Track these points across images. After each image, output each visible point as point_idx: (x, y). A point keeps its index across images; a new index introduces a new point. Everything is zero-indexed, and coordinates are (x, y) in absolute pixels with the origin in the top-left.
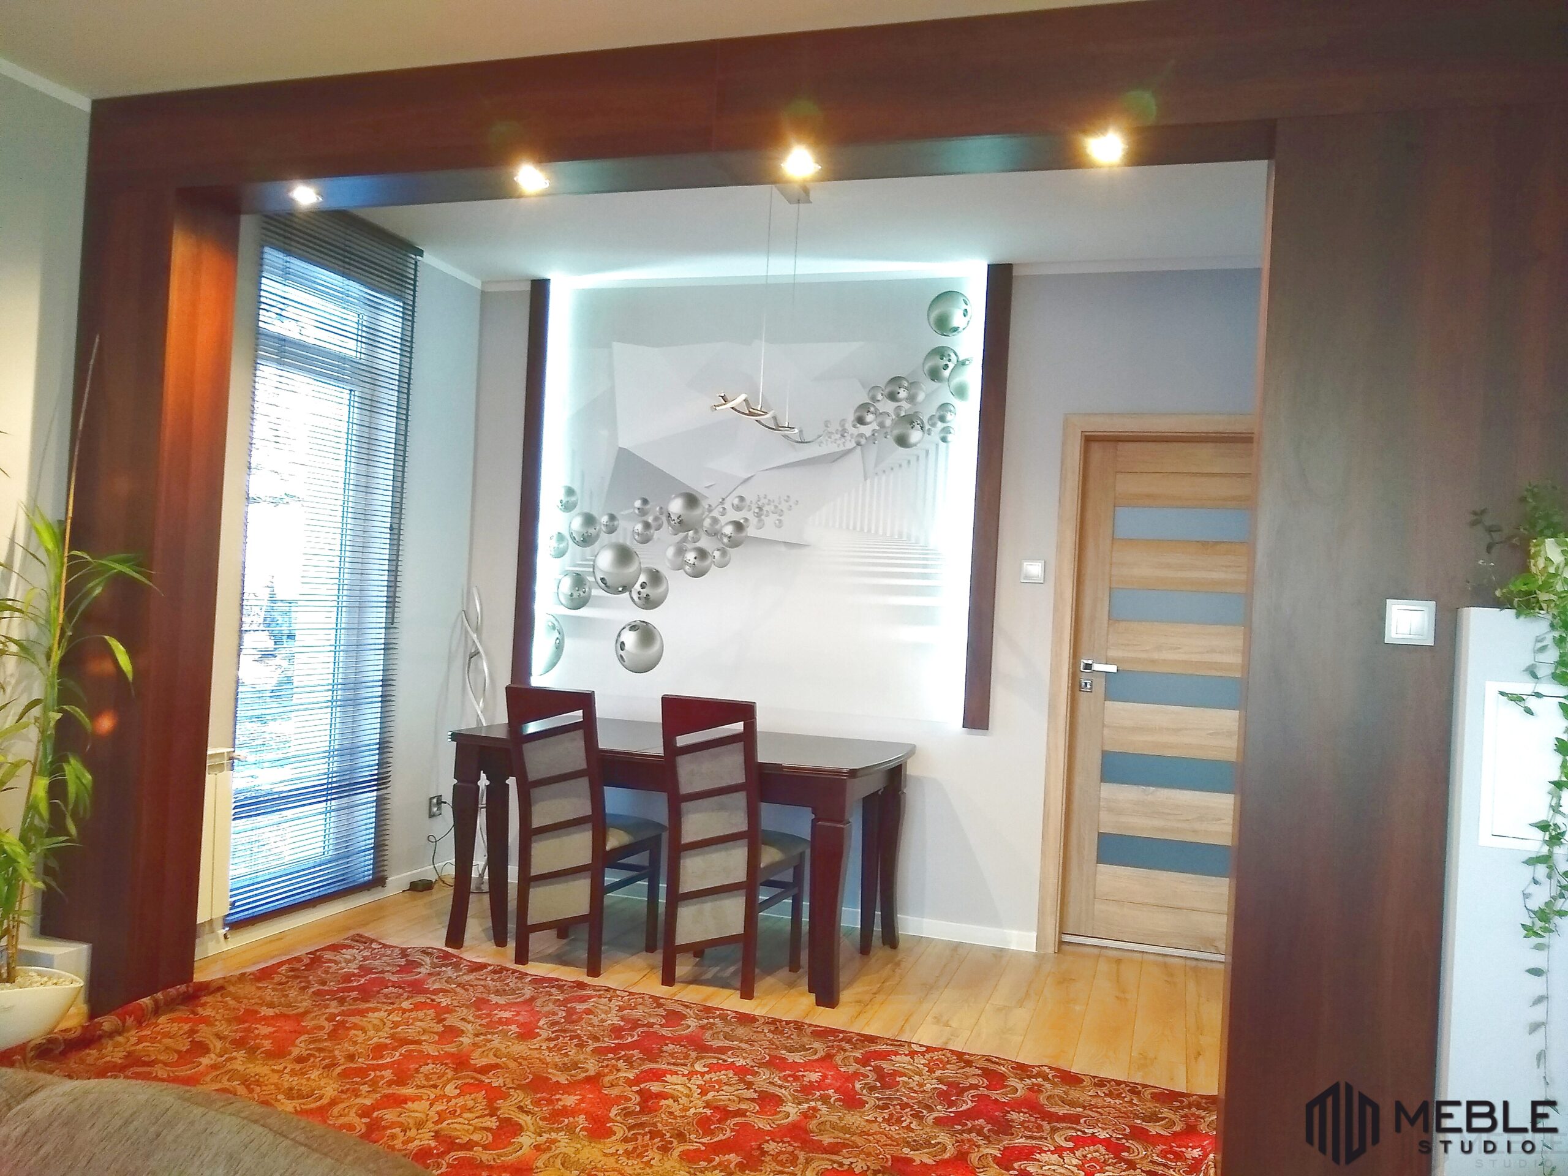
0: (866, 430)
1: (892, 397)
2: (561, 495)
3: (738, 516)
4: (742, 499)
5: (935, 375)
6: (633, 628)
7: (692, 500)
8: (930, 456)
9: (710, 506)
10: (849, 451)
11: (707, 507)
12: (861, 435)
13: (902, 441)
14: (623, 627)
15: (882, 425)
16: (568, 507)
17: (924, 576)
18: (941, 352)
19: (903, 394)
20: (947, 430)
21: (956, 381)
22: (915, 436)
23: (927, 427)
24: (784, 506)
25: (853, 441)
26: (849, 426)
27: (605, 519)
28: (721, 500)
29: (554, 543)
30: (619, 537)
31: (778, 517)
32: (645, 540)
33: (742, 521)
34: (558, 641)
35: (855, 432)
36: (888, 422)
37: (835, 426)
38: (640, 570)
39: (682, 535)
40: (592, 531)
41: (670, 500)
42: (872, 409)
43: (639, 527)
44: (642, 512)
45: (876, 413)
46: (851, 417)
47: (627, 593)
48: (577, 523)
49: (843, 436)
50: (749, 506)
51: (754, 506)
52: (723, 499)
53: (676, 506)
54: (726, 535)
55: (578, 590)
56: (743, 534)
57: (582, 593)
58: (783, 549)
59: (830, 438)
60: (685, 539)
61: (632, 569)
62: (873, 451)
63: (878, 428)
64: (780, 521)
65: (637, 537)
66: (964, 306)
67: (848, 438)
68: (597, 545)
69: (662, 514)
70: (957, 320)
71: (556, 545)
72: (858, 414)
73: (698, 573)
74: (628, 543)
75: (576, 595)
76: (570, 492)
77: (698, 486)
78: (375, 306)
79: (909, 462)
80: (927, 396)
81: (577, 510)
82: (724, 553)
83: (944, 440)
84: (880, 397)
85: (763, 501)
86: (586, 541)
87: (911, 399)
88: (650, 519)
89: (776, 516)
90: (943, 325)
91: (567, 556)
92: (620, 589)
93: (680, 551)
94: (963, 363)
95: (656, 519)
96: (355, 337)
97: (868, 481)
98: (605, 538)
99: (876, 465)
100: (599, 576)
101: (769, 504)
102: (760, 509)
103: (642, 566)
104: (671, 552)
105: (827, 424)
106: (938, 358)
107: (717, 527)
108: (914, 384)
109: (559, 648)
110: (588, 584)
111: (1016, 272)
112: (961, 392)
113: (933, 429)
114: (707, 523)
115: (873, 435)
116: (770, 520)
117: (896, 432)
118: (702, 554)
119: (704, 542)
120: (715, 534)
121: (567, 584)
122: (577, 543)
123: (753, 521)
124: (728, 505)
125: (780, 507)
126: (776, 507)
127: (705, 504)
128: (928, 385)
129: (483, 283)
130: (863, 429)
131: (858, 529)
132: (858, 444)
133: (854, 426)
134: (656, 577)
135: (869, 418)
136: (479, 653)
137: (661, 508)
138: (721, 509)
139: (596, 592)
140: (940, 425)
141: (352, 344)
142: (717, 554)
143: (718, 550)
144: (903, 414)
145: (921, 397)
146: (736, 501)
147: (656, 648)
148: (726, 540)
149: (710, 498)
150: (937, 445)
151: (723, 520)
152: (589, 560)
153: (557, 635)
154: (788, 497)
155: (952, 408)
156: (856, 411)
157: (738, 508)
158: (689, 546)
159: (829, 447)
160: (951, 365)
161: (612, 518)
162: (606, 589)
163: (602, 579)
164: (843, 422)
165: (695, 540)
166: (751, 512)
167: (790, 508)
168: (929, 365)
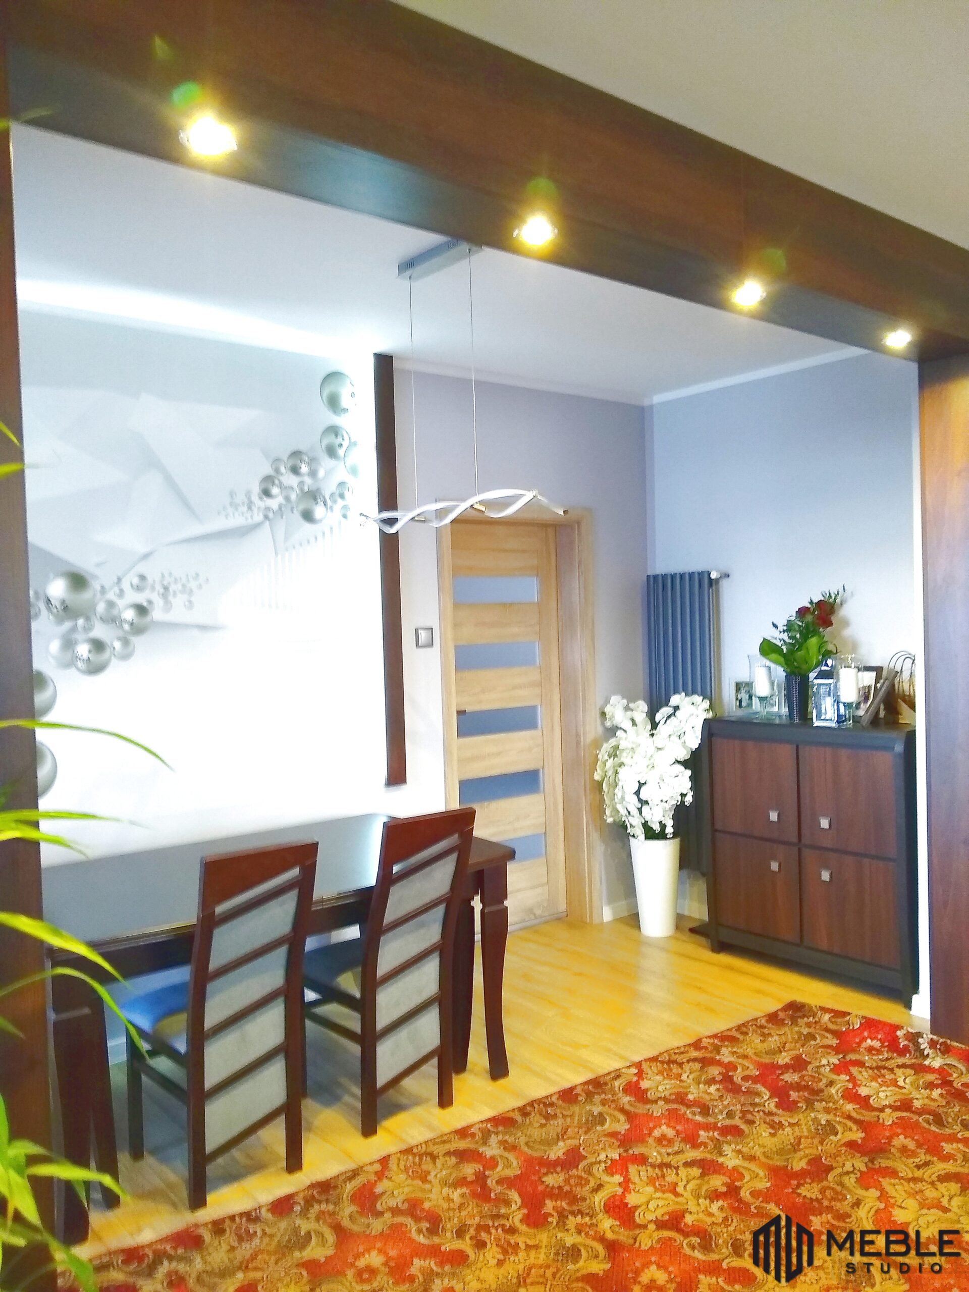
0: (274, 503)
1: (295, 470)
3: (140, 598)
4: (142, 578)
5: (331, 452)
7: (78, 581)
8: (333, 530)
9: (102, 587)
10: (256, 526)
11: (98, 587)
12: (268, 509)
13: (308, 516)
15: (287, 499)
18: (335, 431)
19: (304, 469)
20: (345, 507)
21: (350, 461)
22: (319, 511)
23: (329, 503)
24: (193, 584)
25: (260, 514)
26: (255, 498)
28: (116, 580)
31: (189, 598)
33: (145, 604)
35: (262, 504)
36: (293, 497)
37: (241, 498)
39: (68, 624)
42: (276, 482)
45: (281, 485)
46: (256, 489)
49: (249, 508)
50: (152, 586)
51: (158, 586)
52: (119, 578)
53: (57, 589)
54: (125, 621)
56: (148, 619)
58: (197, 632)
59: (236, 510)
60: (74, 629)
62: (281, 526)
63: (284, 502)
64: (190, 602)
66: (351, 388)
67: (255, 509)
70: (346, 400)
72: (263, 486)
73: (95, 669)
77: (85, 563)
79: (316, 538)
82: (126, 642)
83: (345, 516)
84: (283, 469)
85: (168, 579)
87: (313, 474)
89: (185, 597)
90: (333, 403)
93: (68, 644)
94: (355, 444)
97: (280, 556)
99: (286, 539)
101: (175, 583)
102: (166, 588)
104: (53, 646)
105: (232, 494)
106: (333, 436)
107: (115, 612)
108: (313, 461)
111: (396, 364)
112: (356, 472)
113: (334, 505)
114: (101, 608)
115: (280, 509)
116: (178, 602)
117: (302, 507)
118: (98, 646)
119: (100, 631)
120: (112, 620)
123: (158, 602)
124: (125, 585)
125: (188, 586)
126: (184, 586)
127: (96, 585)
128: (327, 462)
130: (269, 502)
132: (266, 517)
133: (261, 499)
135: (275, 491)
138: (118, 591)
140: (340, 502)
142: (117, 645)
143: (118, 639)
144: (306, 489)
145: (321, 473)
146: (136, 581)
147: (46, 768)
148: (127, 627)
149: (102, 578)
150: (340, 523)
151: (121, 603)
154: (197, 574)
155: (350, 487)
156: (259, 484)
157: (139, 589)
158: (80, 637)
159: (237, 520)
160: (346, 444)
164: (248, 494)
165: (87, 629)
166: (156, 593)
167: (200, 587)
168: (325, 442)
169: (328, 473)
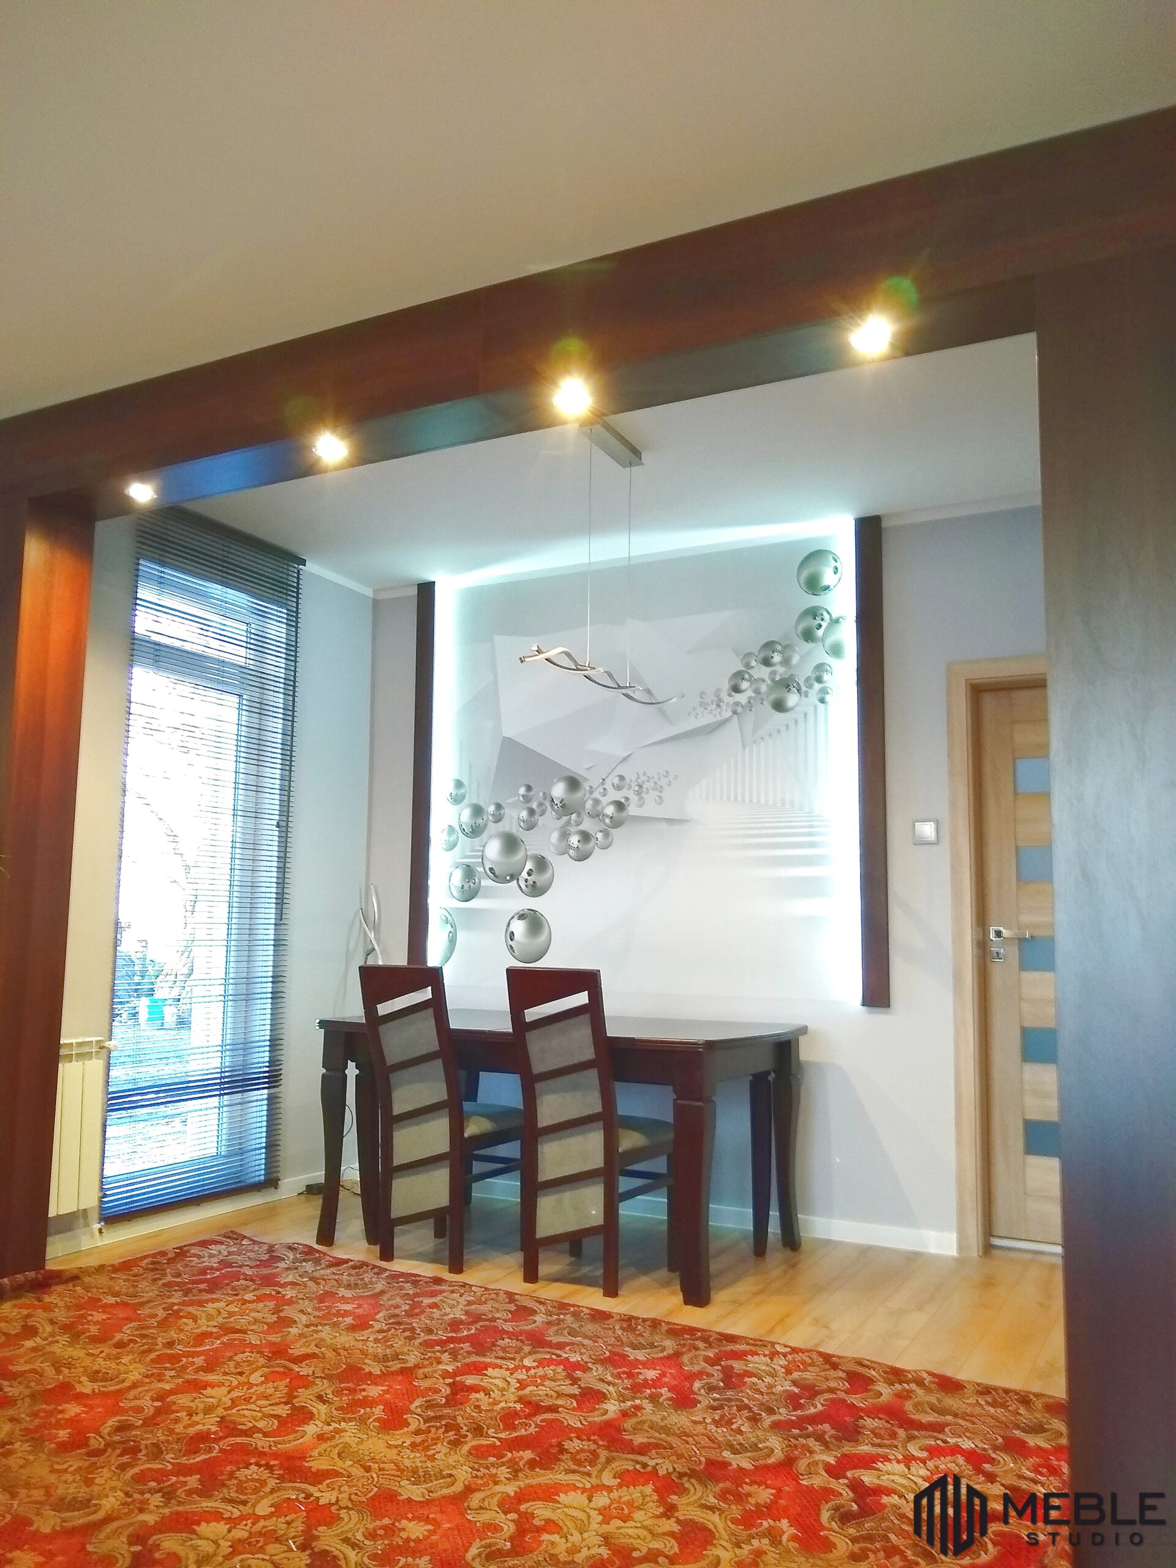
0: (742, 698)
1: (767, 662)
2: (450, 788)
3: (619, 796)
4: (622, 778)
5: (808, 636)
6: (522, 917)
7: (573, 783)
8: (808, 717)
9: (591, 787)
10: (723, 723)
11: (588, 788)
12: (737, 704)
13: (779, 706)
14: (511, 916)
15: (757, 691)
16: (457, 800)
17: (812, 845)
18: (813, 613)
19: (777, 658)
20: (824, 691)
21: (831, 640)
22: (792, 699)
23: (804, 689)
24: (663, 782)
25: (729, 710)
26: (724, 695)
27: (491, 809)
28: (601, 781)
29: (445, 836)
30: (507, 826)
31: (659, 794)
32: (530, 827)
33: (623, 800)
34: (451, 935)
35: (731, 700)
36: (764, 688)
37: (710, 697)
38: (526, 858)
39: (565, 819)
40: (480, 821)
41: (552, 784)
42: (747, 676)
43: (524, 814)
44: (527, 799)
45: (752, 680)
46: (726, 686)
47: (515, 881)
48: (466, 815)
49: (719, 706)
50: (629, 784)
51: (633, 785)
52: (604, 780)
53: (559, 790)
54: (607, 816)
55: (468, 882)
56: (624, 814)
57: (472, 885)
58: (664, 825)
59: (706, 709)
60: (568, 823)
61: (520, 856)
62: (750, 718)
63: (753, 695)
64: (660, 797)
65: (522, 824)
66: (833, 564)
67: (724, 706)
68: (485, 835)
69: (545, 799)
70: (828, 578)
71: (447, 839)
72: (732, 683)
73: (582, 857)
74: (514, 831)
75: (466, 886)
76: (459, 784)
77: (578, 768)
78: (262, 615)
79: (787, 726)
80: (802, 658)
81: (466, 801)
82: (606, 834)
83: (822, 701)
84: (754, 663)
85: (643, 778)
86: (475, 831)
87: (786, 662)
88: (534, 806)
89: (656, 793)
90: (814, 585)
91: (457, 849)
92: (508, 878)
93: (564, 835)
94: (837, 621)
95: (540, 805)
96: (244, 644)
97: (747, 750)
98: (492, 828)
99: (755, 730)
100: (488, 866)
101: (649, 781)
102: (640, 787)
103: (528, 853)
104: (555, 837)
105: (702, 695)
106: (810, 618)
107: (599, 808)
108: (787, 648)
109: (452, 941)
110: (477, 875)
111: (885, 524)
112: (836, 651)
113: (809, 690)
114: (589, 804)
115: (749, 702)
116: (650, 797)
117: (773, 697)
118: (586, 837)
119: (587, 825)
120: (597, 815)
121: (458, 876)
122: (467, 835)
123: (634, 798)
124: (608, 786)
125: (659, 783)
126: (656, 783)
127: (586, 786)
128: (804, 647)
129: (375, 591)
130: (738, 697)
131: (739, 799)
132: (735, 712)
133: (730, 695)
134: (541, 864)
135: (744, 685)
136: (374, 949)
137: (544, 793)
138: (602, 790)
139: (486, 883)
140: (817, 686)
141: (242, 652)
142: (600, 836)
143: (601, 831)
144: (778, 678)
145: (796, 659)
146: (616, 781)
147: (543, 937)
148: (607, 821)
149: (591, 780)
150: (816, 707)
151: (604, 801)
152: (478, 851)
153: (449, 928)
154: (667, 772)
155: (828, 668)
156: (729, 681)
157: (619, 788)
158: (573, 829)
159: (706, 719)
160: (824, 624)
161: (499, 807)
162: (496, 880)
163: (491, 869)
164: (718, 692)
165: (578, 824)
166: (632, 791)
167: (669, 784)
168: (802, 626)
169: (803, 658)
